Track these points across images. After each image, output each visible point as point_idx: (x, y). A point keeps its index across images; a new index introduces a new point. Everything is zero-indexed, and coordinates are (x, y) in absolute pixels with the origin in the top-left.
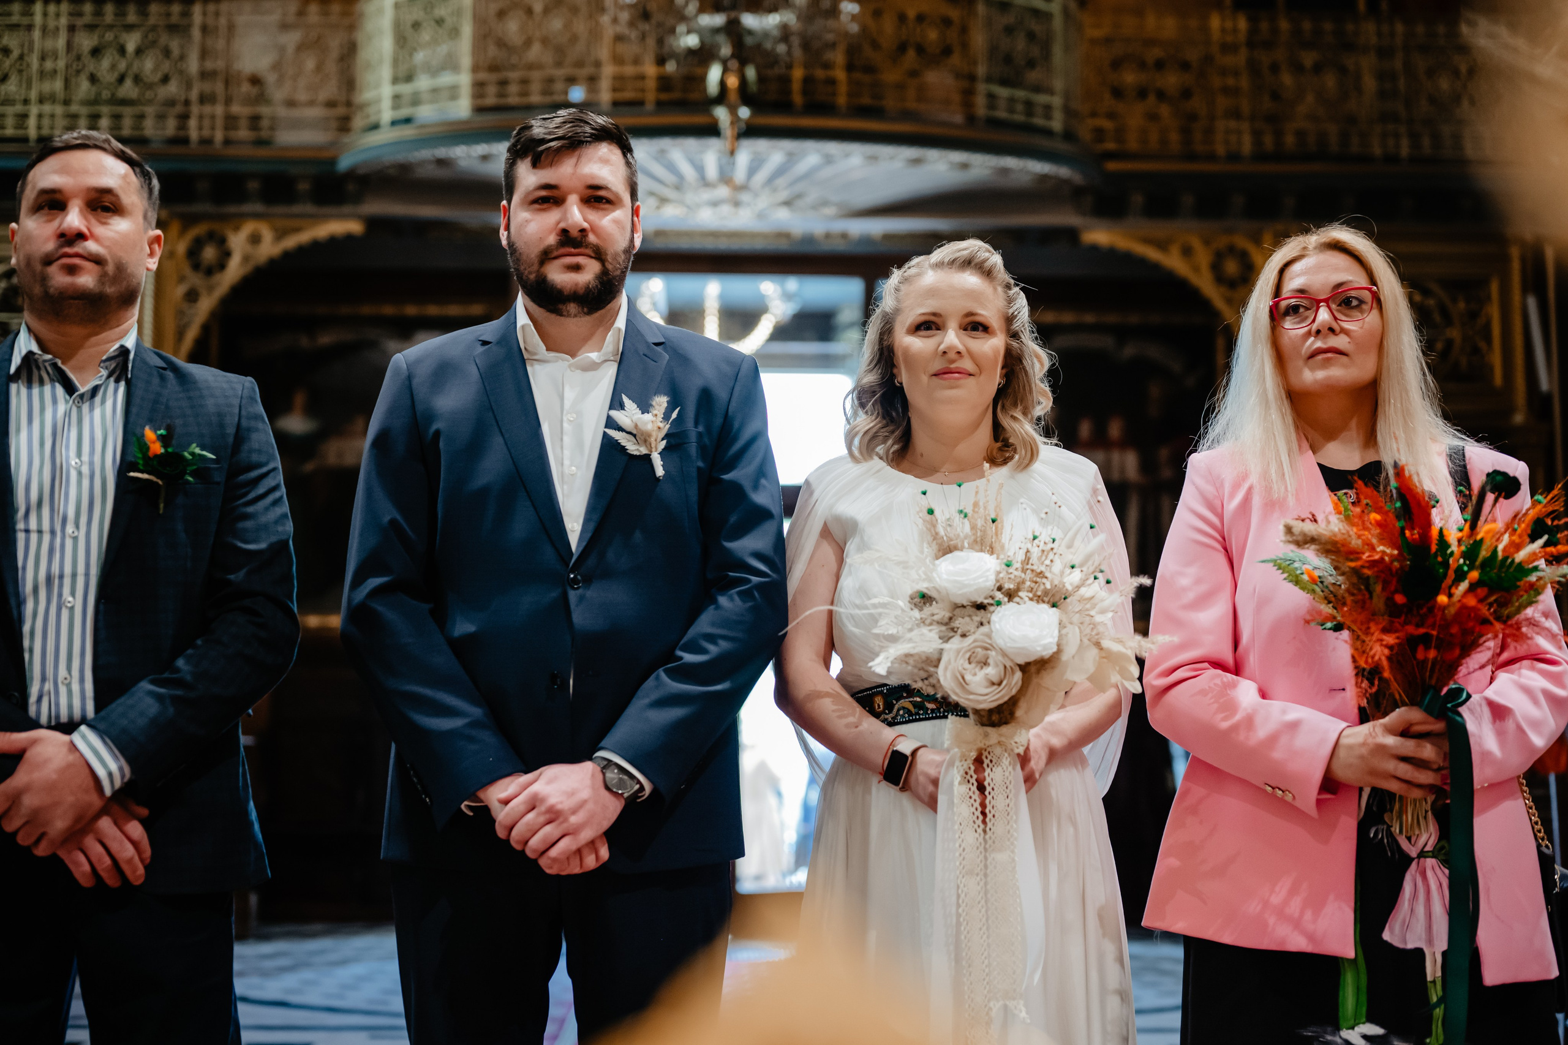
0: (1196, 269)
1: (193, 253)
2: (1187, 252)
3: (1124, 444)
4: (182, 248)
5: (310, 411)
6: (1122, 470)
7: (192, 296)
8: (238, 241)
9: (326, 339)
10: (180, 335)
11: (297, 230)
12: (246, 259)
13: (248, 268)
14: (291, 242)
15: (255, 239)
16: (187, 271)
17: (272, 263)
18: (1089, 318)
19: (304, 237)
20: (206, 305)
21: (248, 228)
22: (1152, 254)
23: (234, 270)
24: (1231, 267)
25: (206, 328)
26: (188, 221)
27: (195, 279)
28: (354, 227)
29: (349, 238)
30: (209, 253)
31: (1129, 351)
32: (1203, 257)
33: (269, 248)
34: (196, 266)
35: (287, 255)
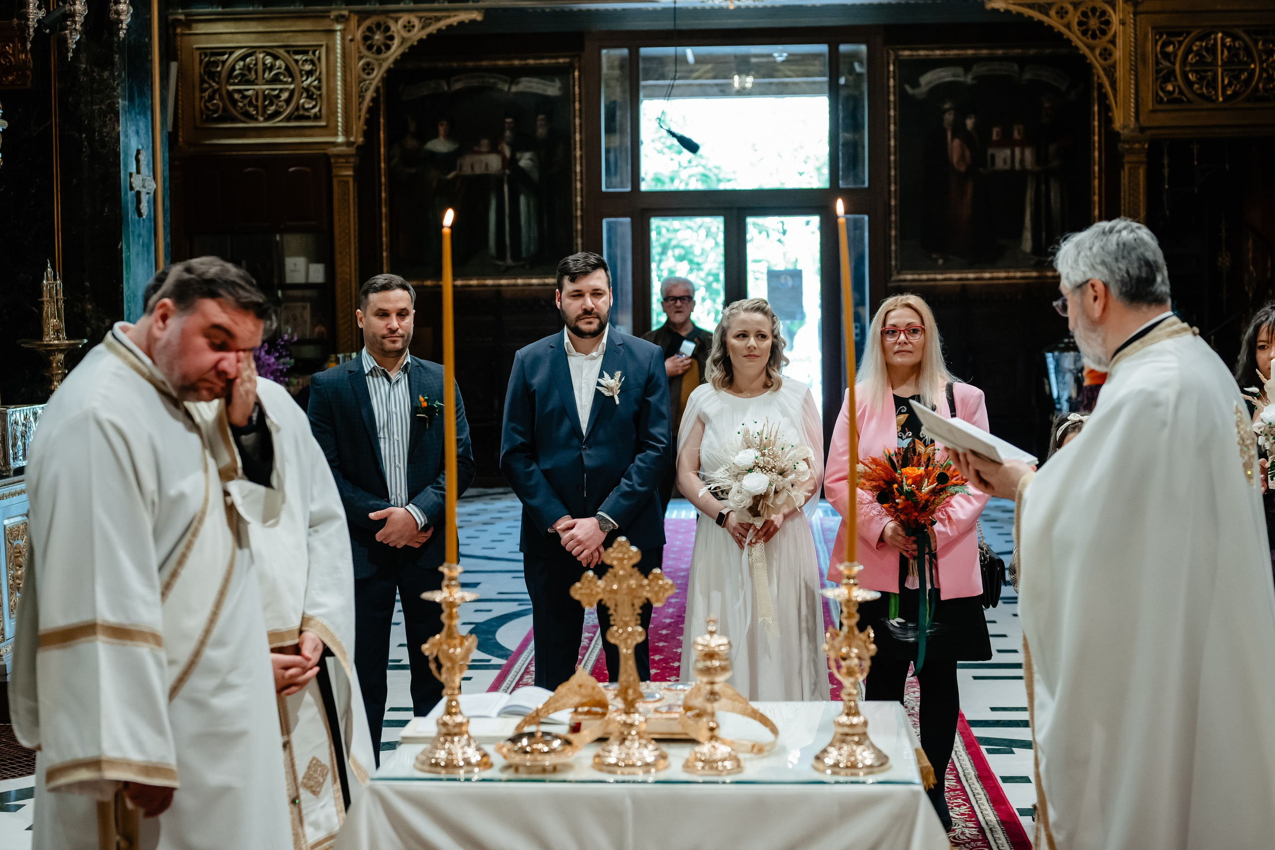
0: (1068, 26)
1: (365, 38)
2: (1062, 13)
3: (1023, 145)
4: (359, 35)
5: (449, 136)
6: (1022, 161)
7: (368, 68)
8: (396, 28)
9: (458, 86)
10: (361, 97)
11: (438, 19)
12: (403, 41)
13: (404, 48)
14: (432, 29)
15: (409, 27)
16: (365, 52)
17: (421, 41)
18: (1000, 52)
19: (442, 24)
20: (377, 75)
21: (404, 18)
22: (1037, 15)
23: (396, 50)
24: (1094, 23)
25: (377, 90)
26: (363, 16)
27: (370, 57)
28: (477, 16)
29: (473, 22)
30: (378, 37)
31: (1027, 76)
32: (1074, 17)
33: (418, 34)
34: (370, 48)
35: (430, 36)
